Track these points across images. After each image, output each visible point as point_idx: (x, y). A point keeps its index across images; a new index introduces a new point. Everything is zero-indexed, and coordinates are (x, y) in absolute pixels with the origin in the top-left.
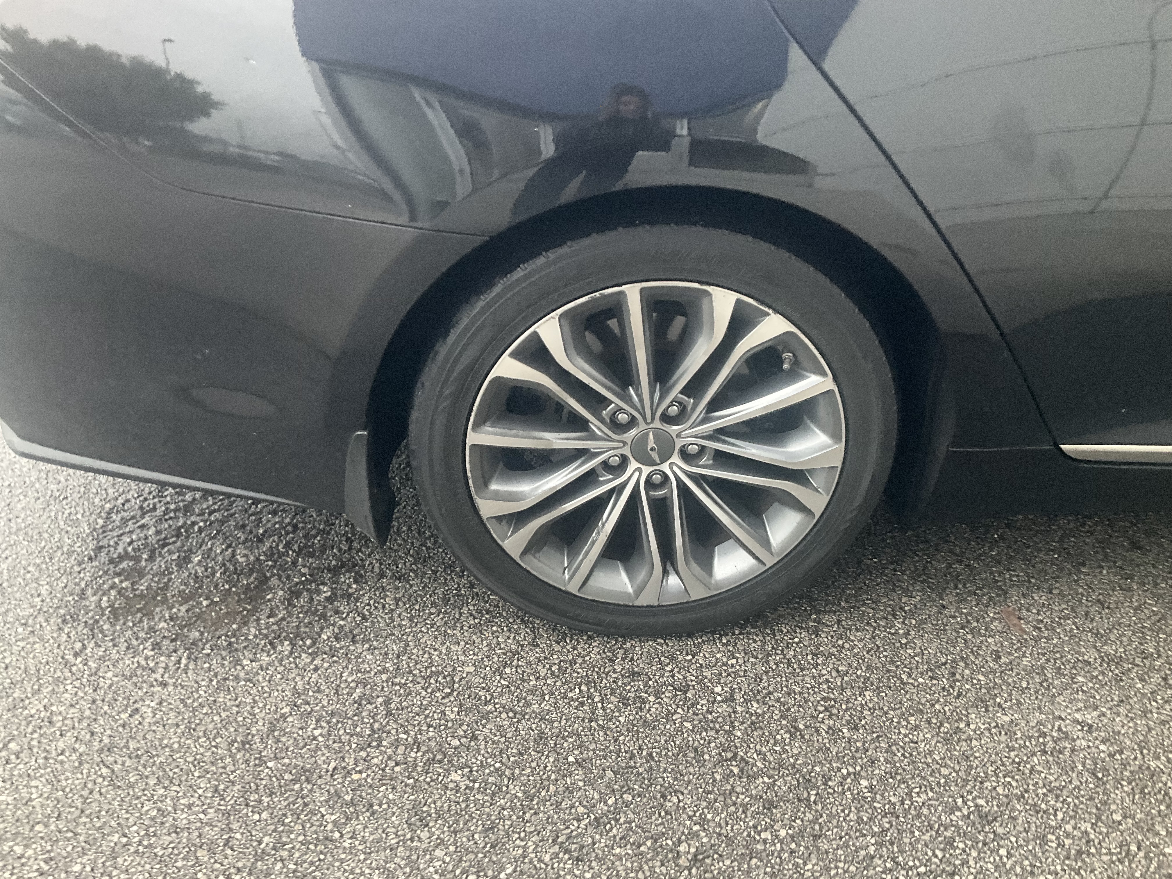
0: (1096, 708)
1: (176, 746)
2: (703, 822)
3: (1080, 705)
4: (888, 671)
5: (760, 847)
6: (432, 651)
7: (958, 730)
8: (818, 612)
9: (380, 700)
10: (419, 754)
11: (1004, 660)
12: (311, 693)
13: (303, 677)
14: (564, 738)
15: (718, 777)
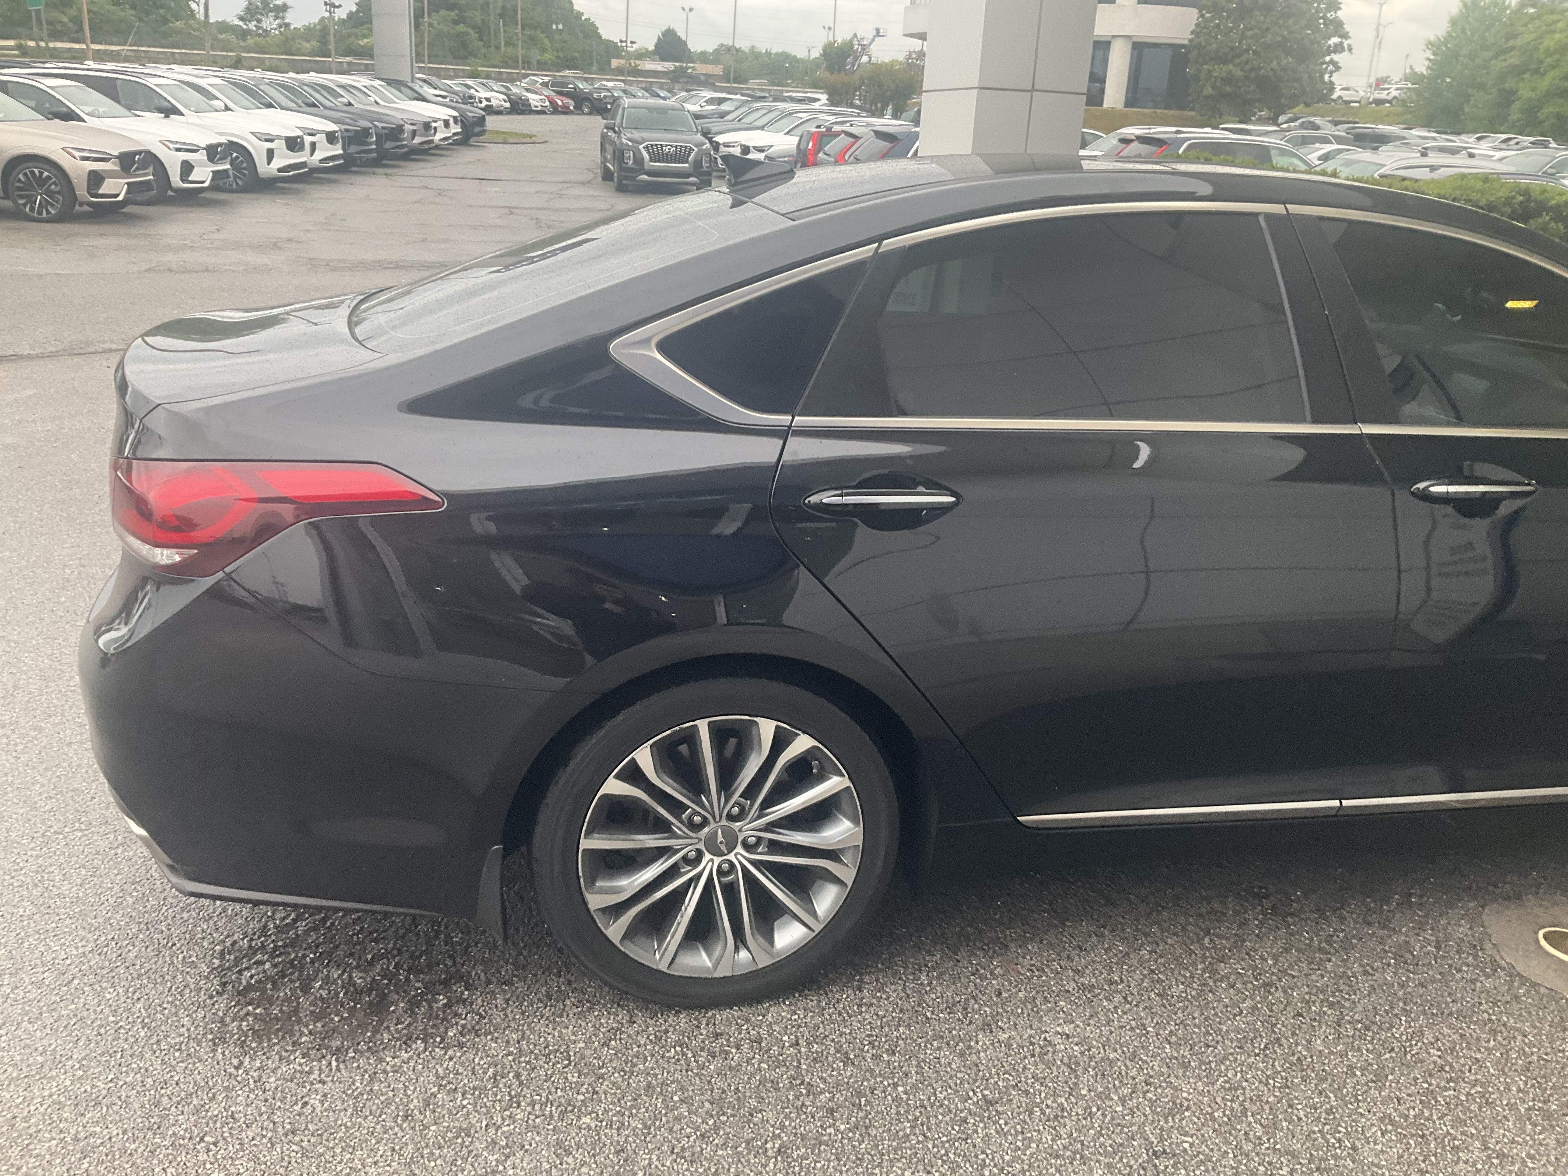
0: (1073, 1022)
1: (349, 1124)
2: (782, 1127)
3: (1061, 1021)
4: (917, 1011)
5: (826, 1138)
6: (546, 1035)
7: (970, 1047)
8: (860, 974)
9: (511, 1075)
10: (553, 1108)
11: (1004, 995)
12: (451, 1076)
13: (442, 1065)
14: (668, 1085)
15: (791, 1097)
